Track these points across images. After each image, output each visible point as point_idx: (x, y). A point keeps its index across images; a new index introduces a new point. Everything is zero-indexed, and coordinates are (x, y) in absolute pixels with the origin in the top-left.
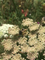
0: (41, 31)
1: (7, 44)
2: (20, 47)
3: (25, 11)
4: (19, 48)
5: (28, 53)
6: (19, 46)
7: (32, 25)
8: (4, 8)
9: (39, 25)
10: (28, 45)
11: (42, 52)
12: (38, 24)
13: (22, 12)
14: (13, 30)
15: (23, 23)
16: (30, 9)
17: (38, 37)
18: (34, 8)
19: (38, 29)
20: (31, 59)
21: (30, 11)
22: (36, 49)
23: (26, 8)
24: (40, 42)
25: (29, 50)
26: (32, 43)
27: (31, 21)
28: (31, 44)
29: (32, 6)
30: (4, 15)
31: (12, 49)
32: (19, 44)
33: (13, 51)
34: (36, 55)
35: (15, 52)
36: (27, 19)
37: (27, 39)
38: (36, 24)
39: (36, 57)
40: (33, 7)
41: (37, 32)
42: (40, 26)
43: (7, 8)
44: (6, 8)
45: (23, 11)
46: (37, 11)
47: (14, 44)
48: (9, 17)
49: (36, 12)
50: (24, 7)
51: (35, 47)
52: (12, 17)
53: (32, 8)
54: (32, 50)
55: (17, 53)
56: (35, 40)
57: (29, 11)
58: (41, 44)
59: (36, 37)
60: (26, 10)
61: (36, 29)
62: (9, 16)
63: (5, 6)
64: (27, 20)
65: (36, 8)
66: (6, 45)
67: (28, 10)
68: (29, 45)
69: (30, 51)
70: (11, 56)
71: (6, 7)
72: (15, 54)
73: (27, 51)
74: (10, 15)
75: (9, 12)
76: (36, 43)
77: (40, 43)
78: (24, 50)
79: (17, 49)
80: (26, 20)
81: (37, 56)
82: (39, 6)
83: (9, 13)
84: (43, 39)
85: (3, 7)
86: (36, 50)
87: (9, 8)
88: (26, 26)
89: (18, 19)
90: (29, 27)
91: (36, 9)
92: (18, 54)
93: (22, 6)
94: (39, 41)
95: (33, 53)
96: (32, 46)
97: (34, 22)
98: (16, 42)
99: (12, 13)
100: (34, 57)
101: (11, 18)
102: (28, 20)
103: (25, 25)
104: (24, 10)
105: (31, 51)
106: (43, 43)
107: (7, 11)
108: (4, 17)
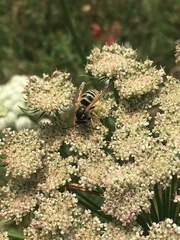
0: (168, 97)
1: (19, 151)
2: (73, 164)
3: (106, 28)
4: (72, 170)
5: (108, 190)
6: (70, 159)
7: (132, 71)
8: (20, 14)
9: (162, 72)
10: (109, 157)
11: (168, 188)
12: (158, 68)
13: (94, 33)
14: (47, 91)
15: (90, 62)
16: (127, 23)
17: (156, 122)
18: (144, 19)
19: (157, 88)
20: (121, 216)
21: (127, 32)
22: (145, 174)
23: (111, 18)
24: (164, 143)
25: (115, 176)
26: (128, 148)
27: (127, 57)
28: (124, 152)
29: (135, 11)
30: (21, 42)
31: (39, 170)
32: (71, 149)
33: (44, 180)
34: (144, 198)
35: (52, 182)
36: (111, 48)
37: (107, 130)
38: (148, 67)
39: (141, 207)
40: (139, 14)
41: (151, 104)
42: (164, 77)
43: (34, 15)
44: (29, 16)
45: (96, 27)
46: (156, 30)
47: (51, 152)
48: (41, 54)
49: (149, 36)
50: (101, 14)
51: (141, 167)
52: (53, 54)
53: (137, 20)
54: (127, 176)
55: (61, 189)
56: (139, 138)
57: (123, 30)
58: (168, 155)
59: (147, 124)
60: (110, 28)
61: (145, 90)
62: (40, 46)
63: (27, 7)
64: (108, 51)
65: (151, 19)
66: (14, 152)
67: (117, 26)
68: (113, 156)
69: (117, 181)
70: (34, 203)
71: (28, 12)
72: (51, 191)
73: (104, 180)
74: (45, 44)
75: (40, 30)
76: (143, 147)
77: (163, 147)
78: (91, 176)
79: (62, 170)
80: (105, 53)
81: (148, 205)
82: (167, 13)
83: (41, 37)
84: (176, 132)
85: (15, 9)
86: (142, 179)
87: (43, 15)
88: (105, 74)
89: (76, 60)
90: (116, 82)
91: (153, 25)
92: (66, 193)
93: (94, 8)
94: (158, 141)
95: (130, 188)
96: (126, 162)
97: (138, 60)
98: (57, 144)
99: (52, 36)
100: (134, 208)
101: (47, 58)
102: (113, 52)
103: (102, 70)
104: (101, 25)
105: (121, 180)
106: (174, 148)
107: (33, 26)
108: (21, 51)
